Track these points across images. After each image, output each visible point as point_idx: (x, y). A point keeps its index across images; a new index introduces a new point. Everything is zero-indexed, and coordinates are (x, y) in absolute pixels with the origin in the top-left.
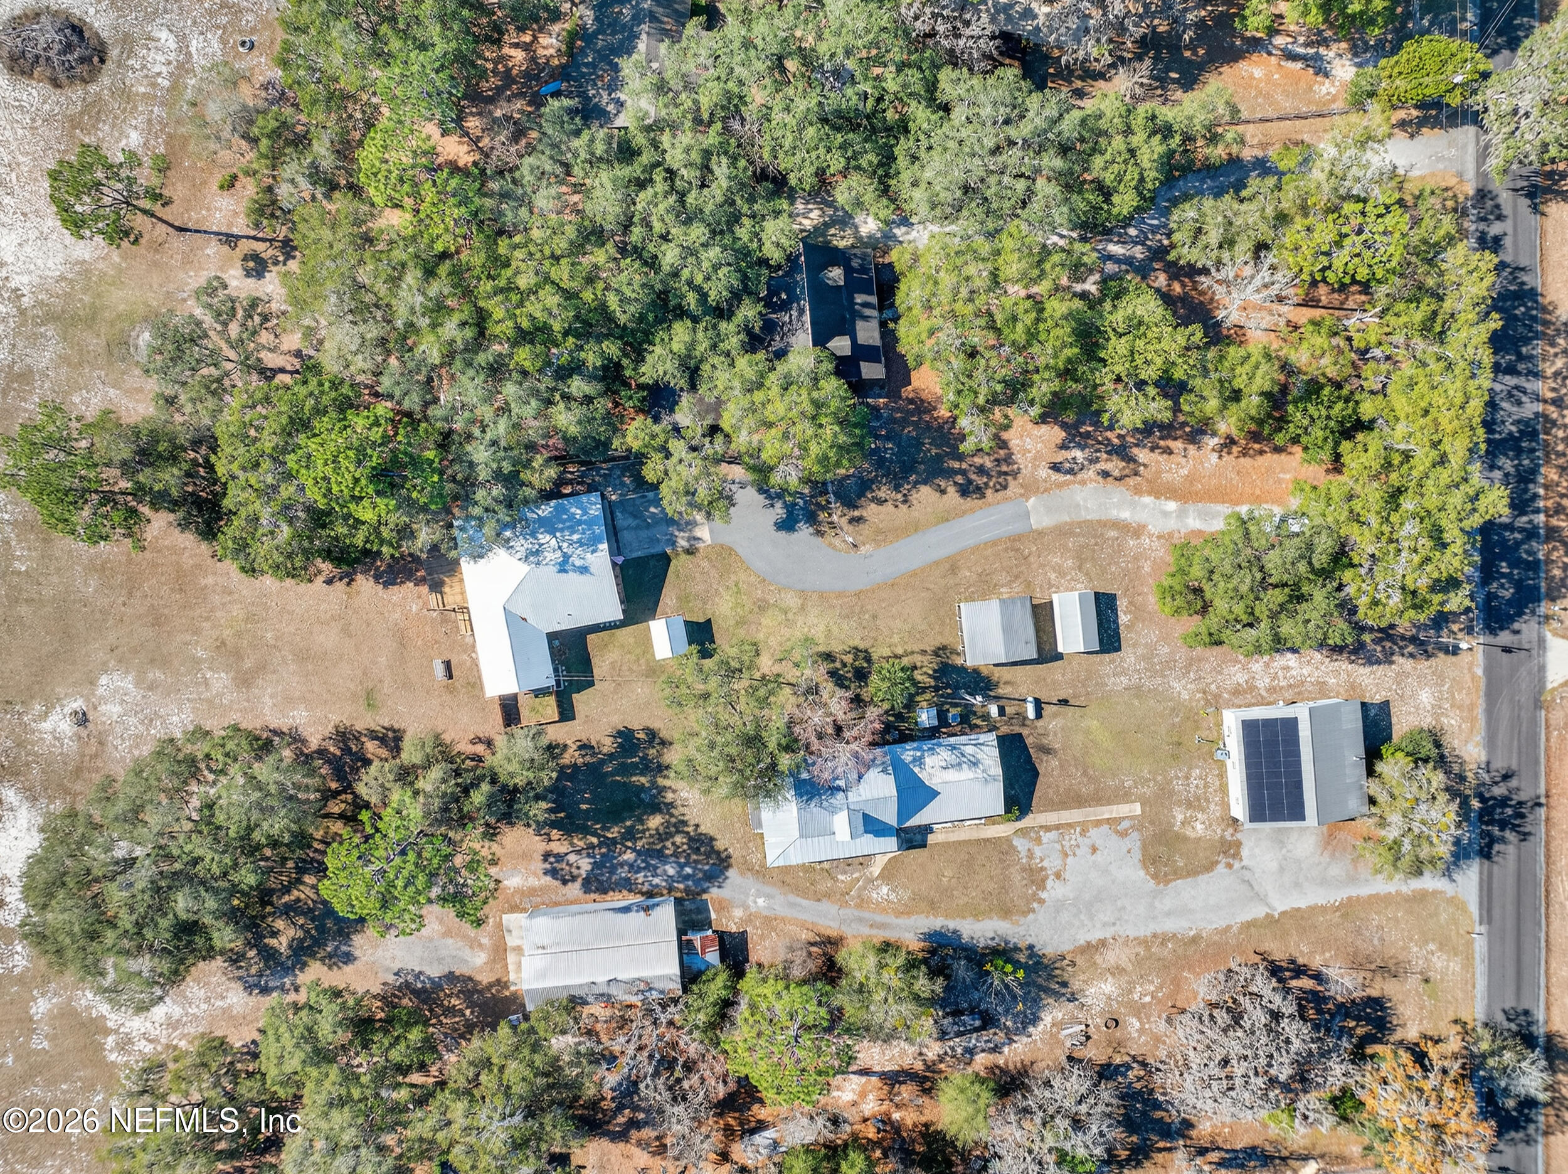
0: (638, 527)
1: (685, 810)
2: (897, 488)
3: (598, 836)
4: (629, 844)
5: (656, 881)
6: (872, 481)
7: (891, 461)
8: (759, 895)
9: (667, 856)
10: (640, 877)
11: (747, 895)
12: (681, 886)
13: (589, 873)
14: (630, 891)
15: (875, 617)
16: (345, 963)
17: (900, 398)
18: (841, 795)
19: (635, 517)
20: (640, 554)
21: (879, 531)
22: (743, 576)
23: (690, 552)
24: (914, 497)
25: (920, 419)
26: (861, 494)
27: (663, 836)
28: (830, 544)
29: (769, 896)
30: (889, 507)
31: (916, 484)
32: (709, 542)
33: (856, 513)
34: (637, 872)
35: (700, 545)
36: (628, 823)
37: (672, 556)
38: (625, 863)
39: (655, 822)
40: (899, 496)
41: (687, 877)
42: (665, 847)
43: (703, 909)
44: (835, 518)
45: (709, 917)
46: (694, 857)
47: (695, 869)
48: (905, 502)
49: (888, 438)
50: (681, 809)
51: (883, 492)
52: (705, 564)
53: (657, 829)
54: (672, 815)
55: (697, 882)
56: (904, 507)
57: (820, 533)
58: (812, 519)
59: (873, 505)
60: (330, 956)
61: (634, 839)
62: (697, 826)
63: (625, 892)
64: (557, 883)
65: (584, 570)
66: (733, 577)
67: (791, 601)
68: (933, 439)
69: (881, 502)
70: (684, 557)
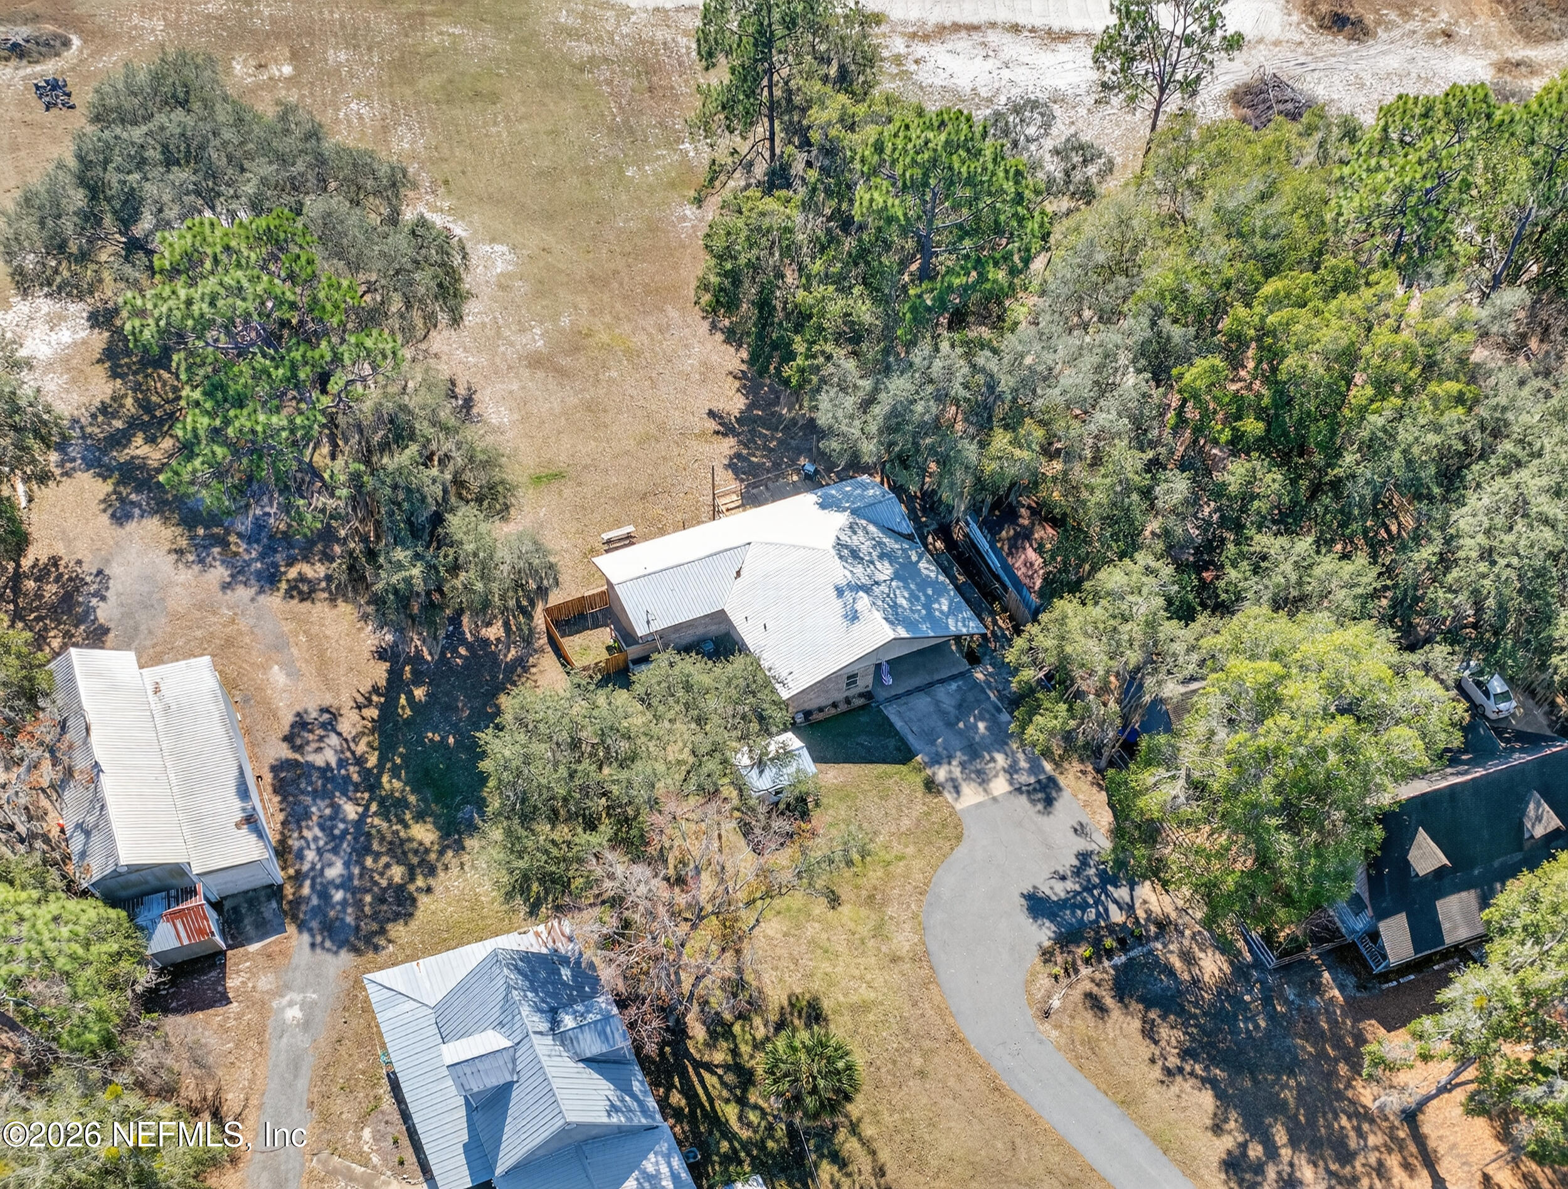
0: (942, 713)
1: (455, 871)
2: (1186, 1053)
3: (381, 765)
4: (374, 807)
5: (311, 855)
6: (1181, 1012)
7: (1235, 1031)
8: (308, 1008)
9: (360, 863)
10: (312, 832)
11: (303, 990)
12: (306, 890)
13: (311, 766)
14: (284, 824)
15: (922, 1074)
16: (113, 516)
17: (1356, 1021)
18: (545, 1026)
19: (959, 707)
20: (899, 724)
21: (1091, 1044)
22: (917, 864)
23: (931, 786)
24: (1184, 1086)
25: (1336, 1061)
26: (1148, 1003)
27: (398, 850)
28: (1034, 974)
29: (306, 1025)
30: (1146, 1050)
31: (1209, 1082)
32: (959, 806)
33: (1109, 1001)
34: (322, 827)
35: (949, 796)
36: (412, 799)
37: (914, 763)
38: (336, 808)
39: (424, 833)
40: (1173, 1061)
41: (325, 896)
42: (377, 856)
43: (264, 929)
44: (1085, 971)
45: (249, 941)
46: (368, 898)
47: (344, 903)
48: (1168, 1072)
49: (1272, 1017)
50: (454, 863)
51: (1170, 1035)
52: (919, 808)
53: (410, 840)
54: (441, 853)
55: (317, 911)
56: (1157, 1073)
57: (1047, 956)
58: (1067, 939)
59: (1137, 1024)
60: (122, 500)
61: (384, 813)
62: (429, 890)
63: (281, 817)
64: (286, 729)
65: (853, 617)
66: (911, 850)
67: (903, 940)
68: (1309, 1090)
69: (1149, 1033)
70: (918, 780)
